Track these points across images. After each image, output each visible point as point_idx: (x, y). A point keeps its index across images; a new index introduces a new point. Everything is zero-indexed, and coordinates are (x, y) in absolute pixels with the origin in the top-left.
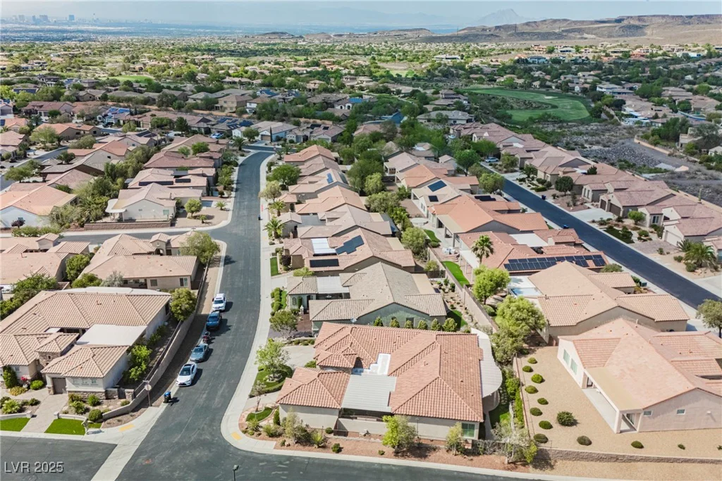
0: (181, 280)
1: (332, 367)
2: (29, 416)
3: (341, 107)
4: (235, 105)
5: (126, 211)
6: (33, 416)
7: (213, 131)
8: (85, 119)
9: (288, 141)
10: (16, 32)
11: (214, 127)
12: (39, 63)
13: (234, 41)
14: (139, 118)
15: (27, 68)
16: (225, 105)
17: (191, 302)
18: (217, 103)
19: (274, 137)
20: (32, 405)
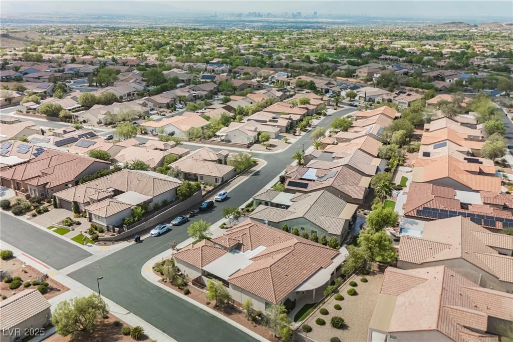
0: (216, 179)
1: (219, 245)
2: (71, 229)
3: (450, 81)
4: (366, 75)
5: (227, 135)
6: (73, 230)
7: (330, 91)
8: (262, 78)
9: (376, 102)
10: (281, 23)
11: (331, 89)
12: (273, 43)
13: (419, 28)
14: (290, 80)
15: (266, 46)
16: (360, 75)
17: (188, 190)
18: (355, 73)
19: (367, 99)
20: (77, 224)
